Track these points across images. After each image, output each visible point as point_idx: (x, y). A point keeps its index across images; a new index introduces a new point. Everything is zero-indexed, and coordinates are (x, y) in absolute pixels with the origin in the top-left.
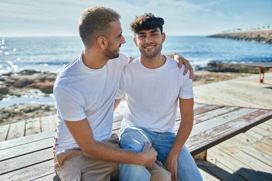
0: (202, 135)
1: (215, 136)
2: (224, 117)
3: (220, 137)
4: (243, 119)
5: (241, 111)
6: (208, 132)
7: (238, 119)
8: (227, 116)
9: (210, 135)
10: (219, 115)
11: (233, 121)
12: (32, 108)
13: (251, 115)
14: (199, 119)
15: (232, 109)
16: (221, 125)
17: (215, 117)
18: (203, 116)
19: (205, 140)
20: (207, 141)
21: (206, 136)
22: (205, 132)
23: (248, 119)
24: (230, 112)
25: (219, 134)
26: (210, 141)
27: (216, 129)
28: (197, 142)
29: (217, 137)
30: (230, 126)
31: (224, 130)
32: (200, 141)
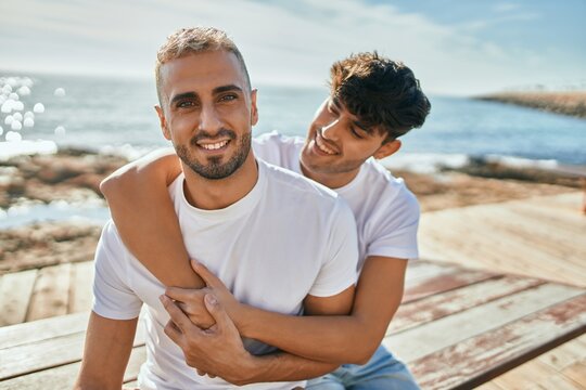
0: (447, 355)
1: (480, 362)
2: (503, 307)
3: (493, 365)
4: (550, 317)
5: (544, 291)
6: (460, 349)
7: (537, 316)
8: (510, 303)
9: (464, 359)
10: (491, 300)
11: (526, 320)
12: (71, 232)
13: (569, 306)
14: (442, 307)
15: (523, 284)
16: (494, 331)
17: (480, 304)
18: (450, 300)
19: (453, 370)
20: (459, 374)
21: (456, 359)
22: (453, 348)
23: (561, 317)
24: (517, 292)
25: (488, 355)
26: (466, 375)
27: (481, 342)
28: (432, 376)
29: (483, 364)
30: (516, 332)
31: (501, 344)
32: (439, 375)
